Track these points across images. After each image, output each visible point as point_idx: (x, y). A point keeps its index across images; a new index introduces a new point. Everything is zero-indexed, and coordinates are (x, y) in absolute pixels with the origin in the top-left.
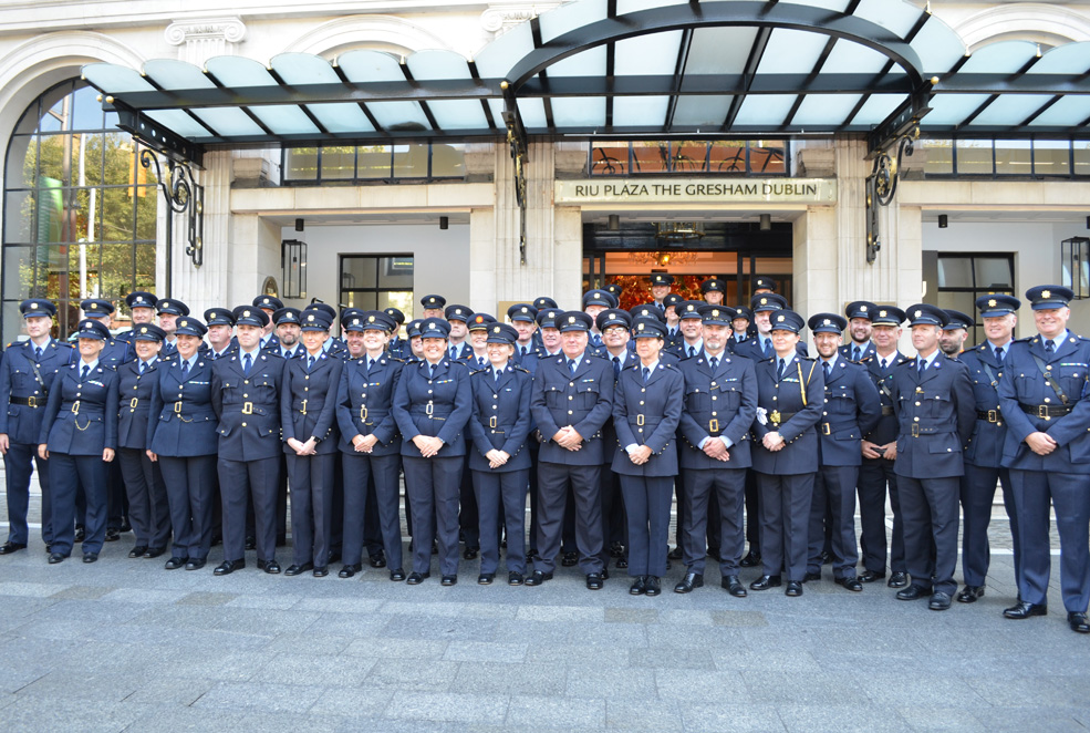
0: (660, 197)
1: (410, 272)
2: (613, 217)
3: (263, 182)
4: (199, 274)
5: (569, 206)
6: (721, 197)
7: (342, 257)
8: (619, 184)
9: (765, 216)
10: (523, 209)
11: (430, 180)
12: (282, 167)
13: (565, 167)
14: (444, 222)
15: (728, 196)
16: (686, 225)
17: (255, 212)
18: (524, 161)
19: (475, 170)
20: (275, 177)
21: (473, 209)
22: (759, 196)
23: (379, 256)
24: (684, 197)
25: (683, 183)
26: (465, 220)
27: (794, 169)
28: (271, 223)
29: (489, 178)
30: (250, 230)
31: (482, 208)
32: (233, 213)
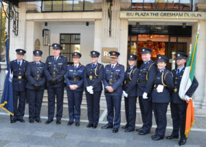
0: (152, 17)
1: (79, 39)
2: (138, 23)
3: (35, 11)
4: (17, 38)
5: (124, 19)
6: (172, 17)
7: (61, 34)
8: (140, 12)
9: (184, 24)
10: (111, 20)
11: (84, 11)
12: (41, 7)
13: (123, 7)
14: (87, 24)
15: (173, 17)
16: (161, 26)
17: (33, 20)
18: (111, 5)
19: (97, 8)
20: (39, 10)
21: (96, 20)
22: (183, 17)
23: (71, 34)
24: (160, 17)
25: (160, 12)
26: (93, 23)
27: (194, 9)
28: (38, 23)
29: (101, 10)
30: (31, 26)
31: (100, 19)
32: (27, 20)
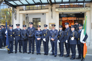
0: (68, 10)
1: (40, 20)
2: (63, 13)
3: (23, 10)
4: (16, 20)
5: (57, 12)
6: (76, 10)
7: (33, 18)
8: (63, 9)
9: (81, 12)
10: (52, 12)
11: (41, 9)
12: (25, 8)
13: (57, 7)
14: (43, 14)
15: (77, 10)
16: (72, 14)
17: (22, 13)
18: (52, 6)
19: (46, 8)
20: (24, 9)
21: (46, 12)
22: (81, 10)
23: (37, 18)
24: (71, 10)
25: (71, 8)
26: (45, 14)
27: (85, 6)
28: (24, 14)
29: (48, 9)
30: (21, 15)
31: (48, 12)
32: (20, 14)
